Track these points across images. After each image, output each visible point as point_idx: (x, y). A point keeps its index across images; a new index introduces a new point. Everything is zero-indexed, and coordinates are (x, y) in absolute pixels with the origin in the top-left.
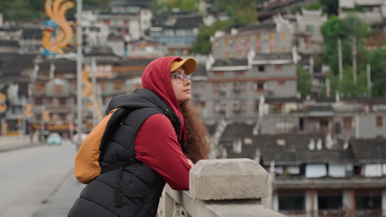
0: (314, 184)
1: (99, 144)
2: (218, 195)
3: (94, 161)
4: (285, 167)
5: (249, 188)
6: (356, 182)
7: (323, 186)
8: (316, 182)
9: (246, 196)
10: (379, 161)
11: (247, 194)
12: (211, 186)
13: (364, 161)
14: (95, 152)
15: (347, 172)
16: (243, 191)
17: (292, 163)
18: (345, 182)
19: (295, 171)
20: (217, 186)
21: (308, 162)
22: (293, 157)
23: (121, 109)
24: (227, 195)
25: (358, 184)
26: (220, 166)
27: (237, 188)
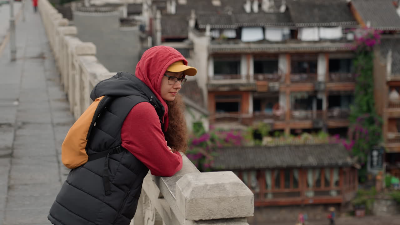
0: (250, 48)
1: (87, 133)
2: (207, 215)
3: (81, 149)
4: (221, 31)
5: (235, 208)
6: (292, 46)
7: (259, 50)
8: (253, 46)
9: (233, 216)
10: (316, 24)
11: (233, 213)
12: (200, 207)
13: (301, 25)
14: (83, 141)
15: (284, 36)
16: (229, 212)
17: (228, 26)
18: (281, 46)
19: (231, 34)
20: (206, 208)
21: (244, 25)
22: (229, 20)
23: (107, 98)
24: (215, 215)
25: (294, 48)
26: (208, 188)
27: (225, 209)
